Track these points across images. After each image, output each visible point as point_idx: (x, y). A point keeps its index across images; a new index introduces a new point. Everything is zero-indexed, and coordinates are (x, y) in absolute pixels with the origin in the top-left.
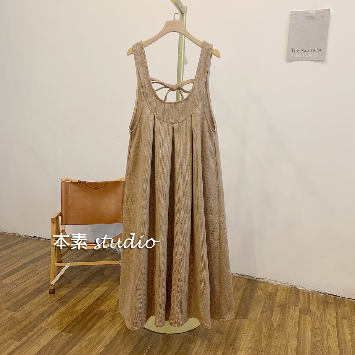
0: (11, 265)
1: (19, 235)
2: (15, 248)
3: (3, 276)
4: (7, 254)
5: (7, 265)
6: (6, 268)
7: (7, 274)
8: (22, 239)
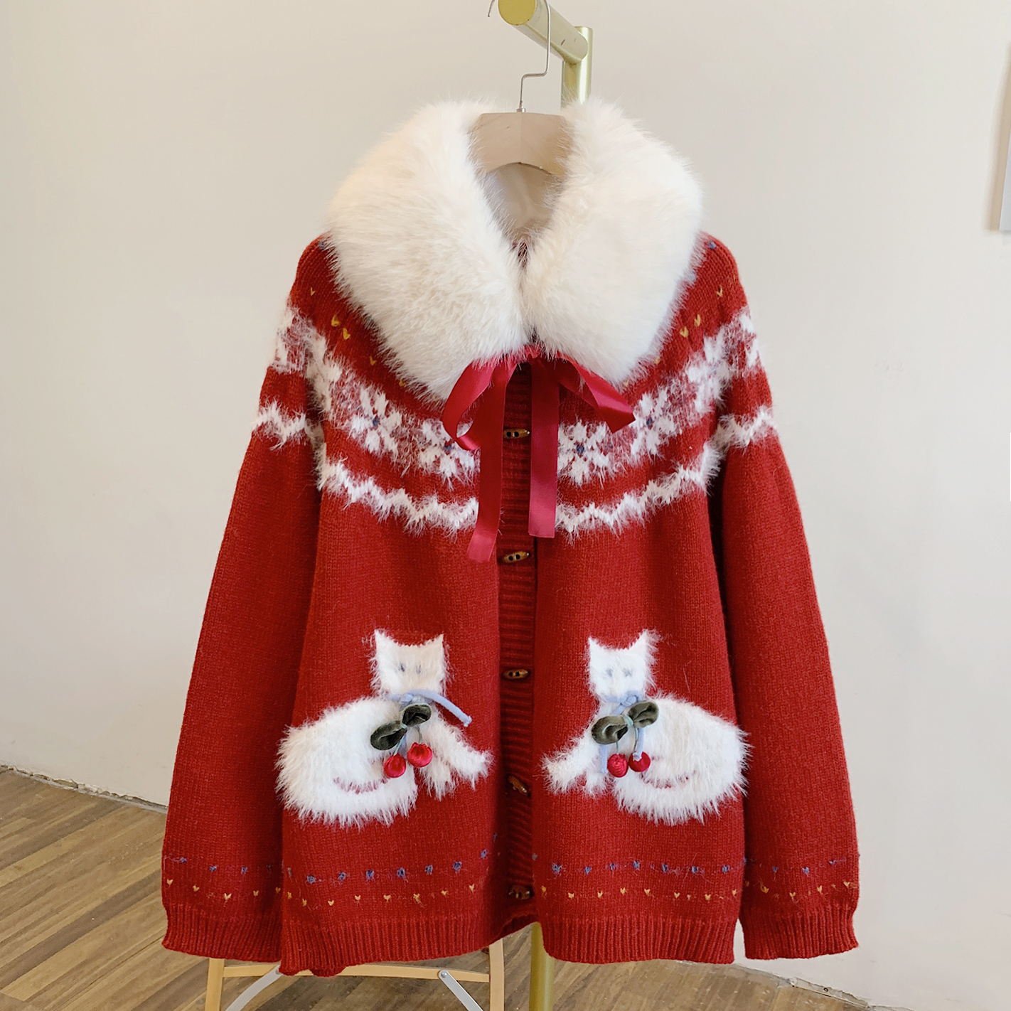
0: (44, 918)
1: (86, 789)
2: (67, 844)
3: (11, 966)
4: (37, 870)
5: (31, 919)
6: (26, 929)
7: (23, 957)
8: (93, 805)
